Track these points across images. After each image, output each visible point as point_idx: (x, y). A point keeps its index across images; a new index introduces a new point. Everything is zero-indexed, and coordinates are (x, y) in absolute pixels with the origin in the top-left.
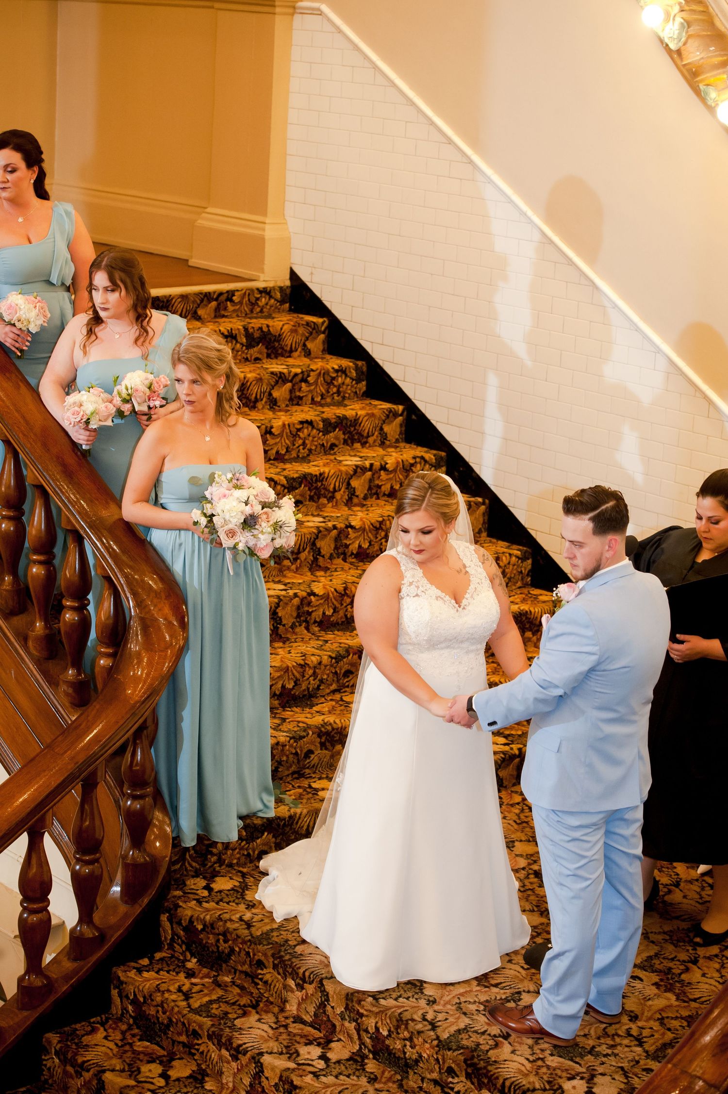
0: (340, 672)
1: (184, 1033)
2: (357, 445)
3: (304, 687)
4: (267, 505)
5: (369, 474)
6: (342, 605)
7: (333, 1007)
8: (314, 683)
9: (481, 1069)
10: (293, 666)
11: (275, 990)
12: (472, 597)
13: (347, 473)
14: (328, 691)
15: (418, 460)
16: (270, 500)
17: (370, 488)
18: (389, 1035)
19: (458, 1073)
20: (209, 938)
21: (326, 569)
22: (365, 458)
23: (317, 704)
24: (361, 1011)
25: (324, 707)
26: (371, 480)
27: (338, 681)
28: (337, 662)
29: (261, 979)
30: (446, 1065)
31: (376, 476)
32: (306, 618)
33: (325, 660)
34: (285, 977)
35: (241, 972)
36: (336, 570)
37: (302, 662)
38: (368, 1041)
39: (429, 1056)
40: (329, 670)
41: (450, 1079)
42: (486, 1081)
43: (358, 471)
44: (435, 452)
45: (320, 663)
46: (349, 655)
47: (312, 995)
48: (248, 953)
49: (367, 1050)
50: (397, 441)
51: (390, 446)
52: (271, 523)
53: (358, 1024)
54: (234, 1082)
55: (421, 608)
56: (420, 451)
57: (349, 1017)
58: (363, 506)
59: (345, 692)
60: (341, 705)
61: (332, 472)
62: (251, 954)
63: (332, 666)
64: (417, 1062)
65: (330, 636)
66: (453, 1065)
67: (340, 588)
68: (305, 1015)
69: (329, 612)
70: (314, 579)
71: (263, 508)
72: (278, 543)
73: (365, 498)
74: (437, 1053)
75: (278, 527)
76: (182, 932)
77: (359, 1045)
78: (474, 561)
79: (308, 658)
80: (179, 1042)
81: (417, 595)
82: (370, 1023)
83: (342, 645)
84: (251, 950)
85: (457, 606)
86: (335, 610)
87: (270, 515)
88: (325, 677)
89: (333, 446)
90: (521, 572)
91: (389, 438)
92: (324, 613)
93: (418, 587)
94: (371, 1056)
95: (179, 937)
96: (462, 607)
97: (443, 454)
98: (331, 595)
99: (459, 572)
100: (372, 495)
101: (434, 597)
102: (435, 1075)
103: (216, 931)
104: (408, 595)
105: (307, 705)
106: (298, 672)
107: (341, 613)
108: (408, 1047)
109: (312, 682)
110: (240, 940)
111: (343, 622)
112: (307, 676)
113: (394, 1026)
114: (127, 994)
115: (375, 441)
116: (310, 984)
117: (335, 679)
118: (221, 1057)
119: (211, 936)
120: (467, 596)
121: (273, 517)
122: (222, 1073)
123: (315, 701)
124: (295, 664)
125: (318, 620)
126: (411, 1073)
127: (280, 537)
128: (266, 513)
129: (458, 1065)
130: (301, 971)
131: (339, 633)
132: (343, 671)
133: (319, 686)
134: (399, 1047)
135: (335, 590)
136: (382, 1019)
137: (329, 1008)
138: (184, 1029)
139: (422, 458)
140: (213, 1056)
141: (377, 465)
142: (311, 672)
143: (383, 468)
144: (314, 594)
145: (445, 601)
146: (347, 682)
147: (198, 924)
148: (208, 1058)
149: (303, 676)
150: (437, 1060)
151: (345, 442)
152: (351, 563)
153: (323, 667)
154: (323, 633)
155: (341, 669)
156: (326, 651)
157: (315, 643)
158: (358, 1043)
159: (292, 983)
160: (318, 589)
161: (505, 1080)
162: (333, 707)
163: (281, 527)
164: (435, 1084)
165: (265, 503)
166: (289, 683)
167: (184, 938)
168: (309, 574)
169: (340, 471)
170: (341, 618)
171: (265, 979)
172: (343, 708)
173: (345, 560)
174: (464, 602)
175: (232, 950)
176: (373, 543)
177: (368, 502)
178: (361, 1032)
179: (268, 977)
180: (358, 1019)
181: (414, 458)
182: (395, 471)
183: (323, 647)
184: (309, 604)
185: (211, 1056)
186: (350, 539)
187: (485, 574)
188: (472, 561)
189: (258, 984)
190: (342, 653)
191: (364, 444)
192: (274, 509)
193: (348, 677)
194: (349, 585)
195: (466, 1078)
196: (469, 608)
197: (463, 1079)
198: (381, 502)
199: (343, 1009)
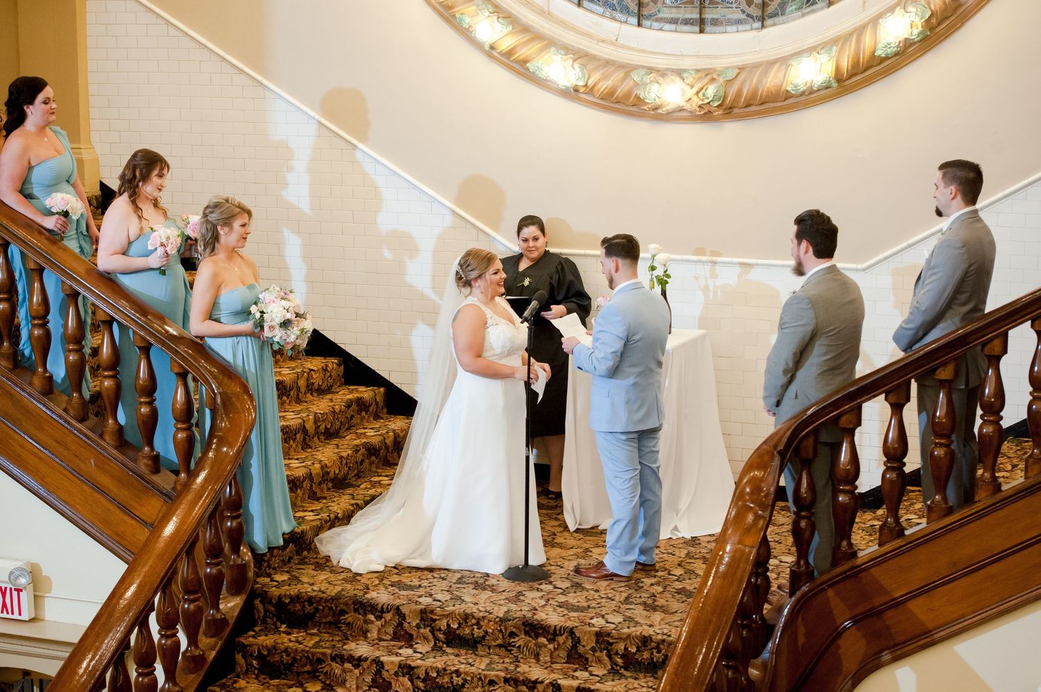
1: (309, 664)
7: (409, 623)
9: (536, 625)
11: (357, 626)
18: (459, 626)
19: (518, 634)
20: (296, 607)
24: (434, 617)
29: (344, 623)
30: (508, 632)
34: (365, 614)
35: (325, 623)
38: (441, 636)
39: (493, 630)
41: (512, 640)
42: (541, 632)
47: (391, 620)
48: (331, 608)
49: (441, 643)
53: (432, 628)
54: (357, 683)
57: (424, 625)
62: (334, 608)
64: (483, 637)
66: (514, 630)
68: (385, 636)
74: (500, 626)
76: (272, 609)
77: (434, 641)
80: (304, 672)
81: (497, 324)
82: (443, 624)
84: (333, 605)
90: (339, 375)
93: (495, 320)
94: (445, 646)
95: (270, 612)
102: (500, 641)
103: (302, 600)
104: (492, 325)
108: (476, 630)
110: (323, 601)
113: (462, 619)
114: (252, 653)
116: (388, 612)
118: (344, 671)
119: (298, 605)
122: (345, 681)
126: (479, 646)
129: (518, 628)
130: (380, 606)
134: (468, 632)
136: (452, 618)
137: (406, 625)
138: (308, 661)
140: (336, 671)
147: (286, 599)
148: (332, 674)
150: (501, 631)
158: (433, 640)
159: (372, 617)
161: (555, 626)
164: (500, 648)
167: (274, 612)
171: (347, 621)
175: (317, 610)
178: (435, 632)
179: (350, 619)
180: (431, 624)
185: (334, 672)
189: (341, 627)
195: (525, 635)
197: (523, 636)
199: (418, 621)
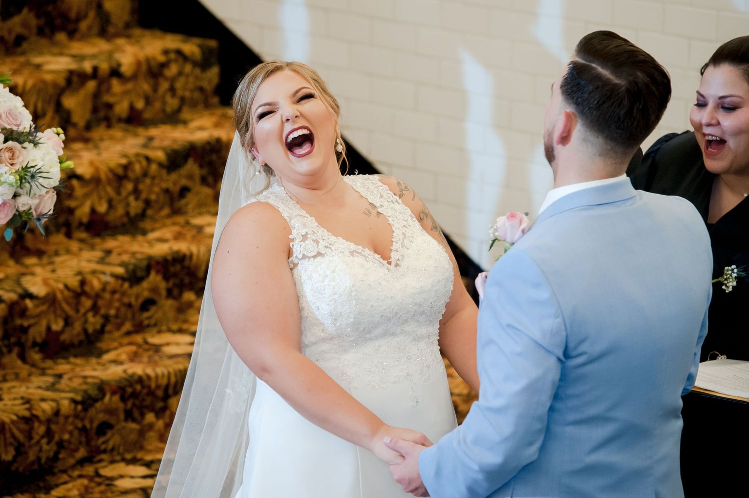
0: (91, 427)
2: (61, 37)
3: (32, 456)
4: (15, 135)
5: (91, 85)
6: (77, 311)
8: (48, 449)
10: (13, 422)
12: (403, 246)
13: (55, 85)
14: (72, 461)
15: (173, 56)
16: (21, 129)
17: (95, 110)
21: (40, 254)
22: (80, 58)
23: (57, 486)
25: (69, 490)
26: (96, 95)
27: (88, 443)
28: (85, 410)
31: (104, 88)
32: (19, 339)
33: (66, 405)
36: (57, 254)
37: (27, 414)
40: (73, 423)
43: (75, 79)
44: (198, 41)
45: (57, 413)
46: (104, 395)
50: (127, 26)
51: (117, 35)
52: (18, 167)
55: (333, 272)
56: (172, 42)
58: (86, 141)
59: (101, 461)
60: (99, 484)
61: (30, 83)
63: (76, 416)
65: (63, 367)
67: (74, 282)
69: (57, 326)
70: (23, 270)
71: (6, 141)
72: (24, 203)
73: (88, 127)
75: (27, 175)
78: (385, 196)
79: (36, 406)
81: (319, 254)
83: (90, 380)
85: (385, 262)
86: (68, 322)
87: (17, 153)
88: (66, 437)
89: (20, 40)
91: (114, 19)
92: (49, 329)
93: (317, 242)
96: (393, 264)
97: (213, 44)
98: (59, 296)
99: (368, 214)
100: (98, 121)
101: (347, 253)
104: (304, 257)
105: (39, 489)
106: (21, 431)
107: (78, 326)
109: (45, 447)
111: (81, 343)
112: (36, 438)
115: (90, 28)
117: (83, 439)
120: (395, 246)
121: (21, 159)
123: (52, 480)
124: (15, 418)
125: (39, 340)
127: (29, 193)
128: (10, 149)
131: (78, 361)
132: (95, 425)
133: (57, 453)
135: (66, 287)
139: (179, 52)
141: (104, 67)
142: (42, 429)
143: (115, 72)
144: (31, 296)
145: (365, 256)
146: (104, 443)
149: (30, 438)
151: (41, 32)
152: (82, 241)
153: (61, 420)
154: (49, 363)
155: (91, 422)
156: (63, 391)
157: (39, 381)
160: (37, 287)
162: (86, 488)
163: (33, 177)
165: (12, 131)
166: (6, 452)
168: (11, 263)
169: (44, 82)
170: (78, 335)
172: (102, 488)
173: (69, 235)
174: (394, 256)
176: (114, 203)
177: (97, 133)
181: (166, 52)
182: (134, 77)
183: (57, 386)
184: (23, 313)
186: (76, 199)
187: (409, 211)
188: (382, 196)
190: (94, 392)
191: (72, 34)
192: (26, 144)
193: (104, 434)
194: (89, 277)
196: (404, 264)
198: (117, 133)
